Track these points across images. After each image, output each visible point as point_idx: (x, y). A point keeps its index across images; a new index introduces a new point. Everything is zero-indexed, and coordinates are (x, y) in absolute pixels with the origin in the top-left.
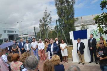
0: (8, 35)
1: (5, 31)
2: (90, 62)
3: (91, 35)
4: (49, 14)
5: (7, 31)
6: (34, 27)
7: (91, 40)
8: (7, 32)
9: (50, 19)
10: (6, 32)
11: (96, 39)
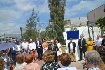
2: (79, 60)
3: (82, 36)
4: (37, 15)
6: (21, 28)
7: (82, 40)
9: (37, 20)
11: (85, 40)
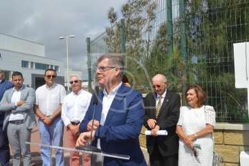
0: (33, 75)
1: (25, 64)
5: (32, 63)
8: (32, 67)
10: (30, 66)
